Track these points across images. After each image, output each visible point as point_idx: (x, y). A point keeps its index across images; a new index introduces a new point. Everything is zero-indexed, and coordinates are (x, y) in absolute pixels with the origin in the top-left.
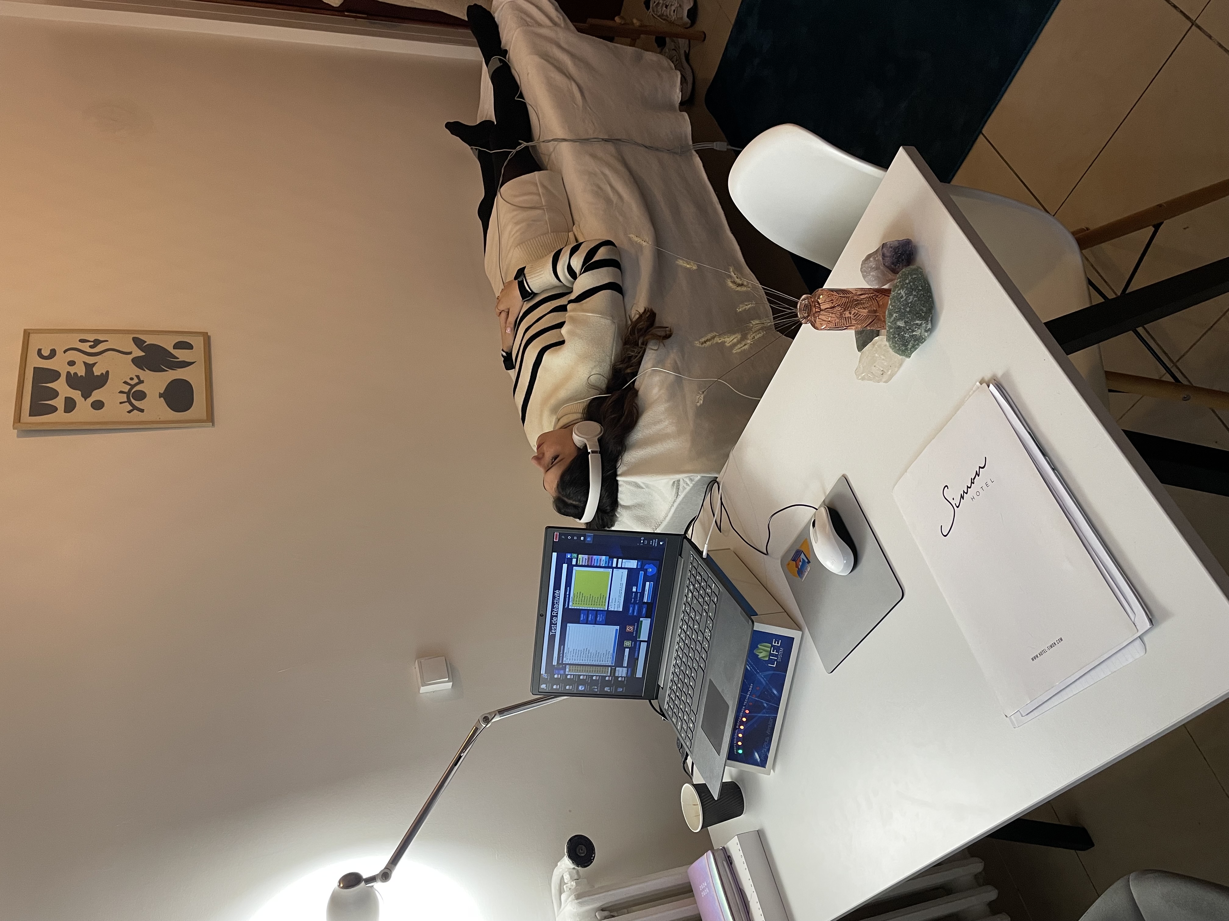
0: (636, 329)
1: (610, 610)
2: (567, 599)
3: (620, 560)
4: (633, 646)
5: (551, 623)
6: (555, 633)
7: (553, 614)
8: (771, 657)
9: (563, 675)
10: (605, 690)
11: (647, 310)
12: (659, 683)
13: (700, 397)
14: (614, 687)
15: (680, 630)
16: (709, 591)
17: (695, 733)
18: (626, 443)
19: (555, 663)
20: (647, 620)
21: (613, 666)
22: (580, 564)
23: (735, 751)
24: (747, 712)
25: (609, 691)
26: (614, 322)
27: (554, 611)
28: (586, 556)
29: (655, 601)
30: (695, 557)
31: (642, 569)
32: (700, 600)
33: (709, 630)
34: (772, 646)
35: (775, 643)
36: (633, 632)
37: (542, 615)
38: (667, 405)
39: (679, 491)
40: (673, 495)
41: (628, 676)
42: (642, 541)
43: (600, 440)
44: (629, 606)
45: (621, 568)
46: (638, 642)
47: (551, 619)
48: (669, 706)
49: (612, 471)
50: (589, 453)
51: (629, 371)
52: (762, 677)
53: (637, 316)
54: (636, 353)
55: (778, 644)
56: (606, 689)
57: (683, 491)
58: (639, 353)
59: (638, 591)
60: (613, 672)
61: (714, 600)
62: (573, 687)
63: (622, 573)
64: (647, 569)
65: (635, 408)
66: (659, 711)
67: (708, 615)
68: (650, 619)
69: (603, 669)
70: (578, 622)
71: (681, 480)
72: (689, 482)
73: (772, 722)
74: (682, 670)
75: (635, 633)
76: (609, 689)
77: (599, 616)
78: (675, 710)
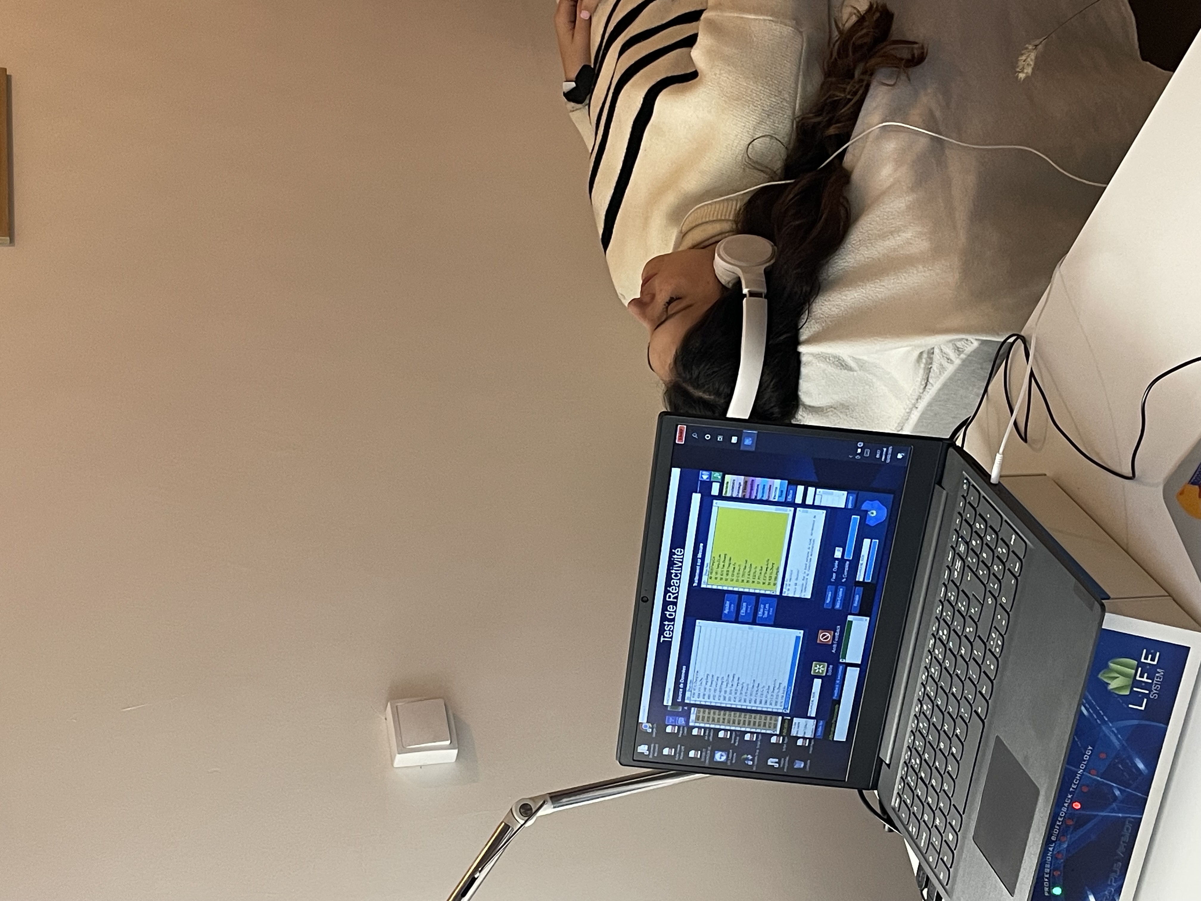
0: (852, 42)
1: (785, 595)
2: (698, 568)
3: (811, 490)
4: (829, 674)
5: (663, 618)
6: (671, 638)
7: (667, 599)
8: (1135, 689)
9: (684, 727)
10: (769, 763)
11: (875, 6)
12: (880, 756)
13: (1028, 56)
14: (787, 758)
15: (932, 642)
16: (1001, 550)
17: (958, 852)
18: (820, 278)
19: (668, 701)
20: (862, 620)
21: (787, 715)
22: (729, 495)
23: (1046, 889)
24: (1077, 806)
25: (777, 765)
26: (801, 33)
27: (670, 592)
28: (741, 479)
29: (880, 581)
30: (973, 482)
31: (857, 509)
32: (981, 573)
33: (1000, 634)
34: (1140, 664)
35: (1146, 658)
36: (833, 644)
37: (645, 599)
38: (910, 198)
39: (931, 374)
40: (918, 384)
41: (816, 737)
42: (859, 451)
43: (768, 273)
44: (826, 588)
45: (813, 507)
46: (841, 667)
47: (664, 609)
48: (902, 801)
49: (789, 335)
50: (745, 296)
51: (832, 131)
52: (1113, 732)
53: (854, 19)
54: (849, 94)
55: (1154, 661)
56: (772, 762)
57: (940, 374)
58: (855, 93)
59: (845, 558)
60: (786, 725)
61: (1013, 571)
62: (704, 754)
63: (815, 517)
64: (867, 511)
65: (844, 206)
66: (879, 811)
67: (998, 603)
68: (868, 619)
69: (765, 719)
70: (719, 618)
71: (937, 351)
72: (952, 355)
73: (1130, 831)
74: (933, 724)
75: (835, 646)
76: (776, 763)
77: (762, 606)
78: (915, 808)
